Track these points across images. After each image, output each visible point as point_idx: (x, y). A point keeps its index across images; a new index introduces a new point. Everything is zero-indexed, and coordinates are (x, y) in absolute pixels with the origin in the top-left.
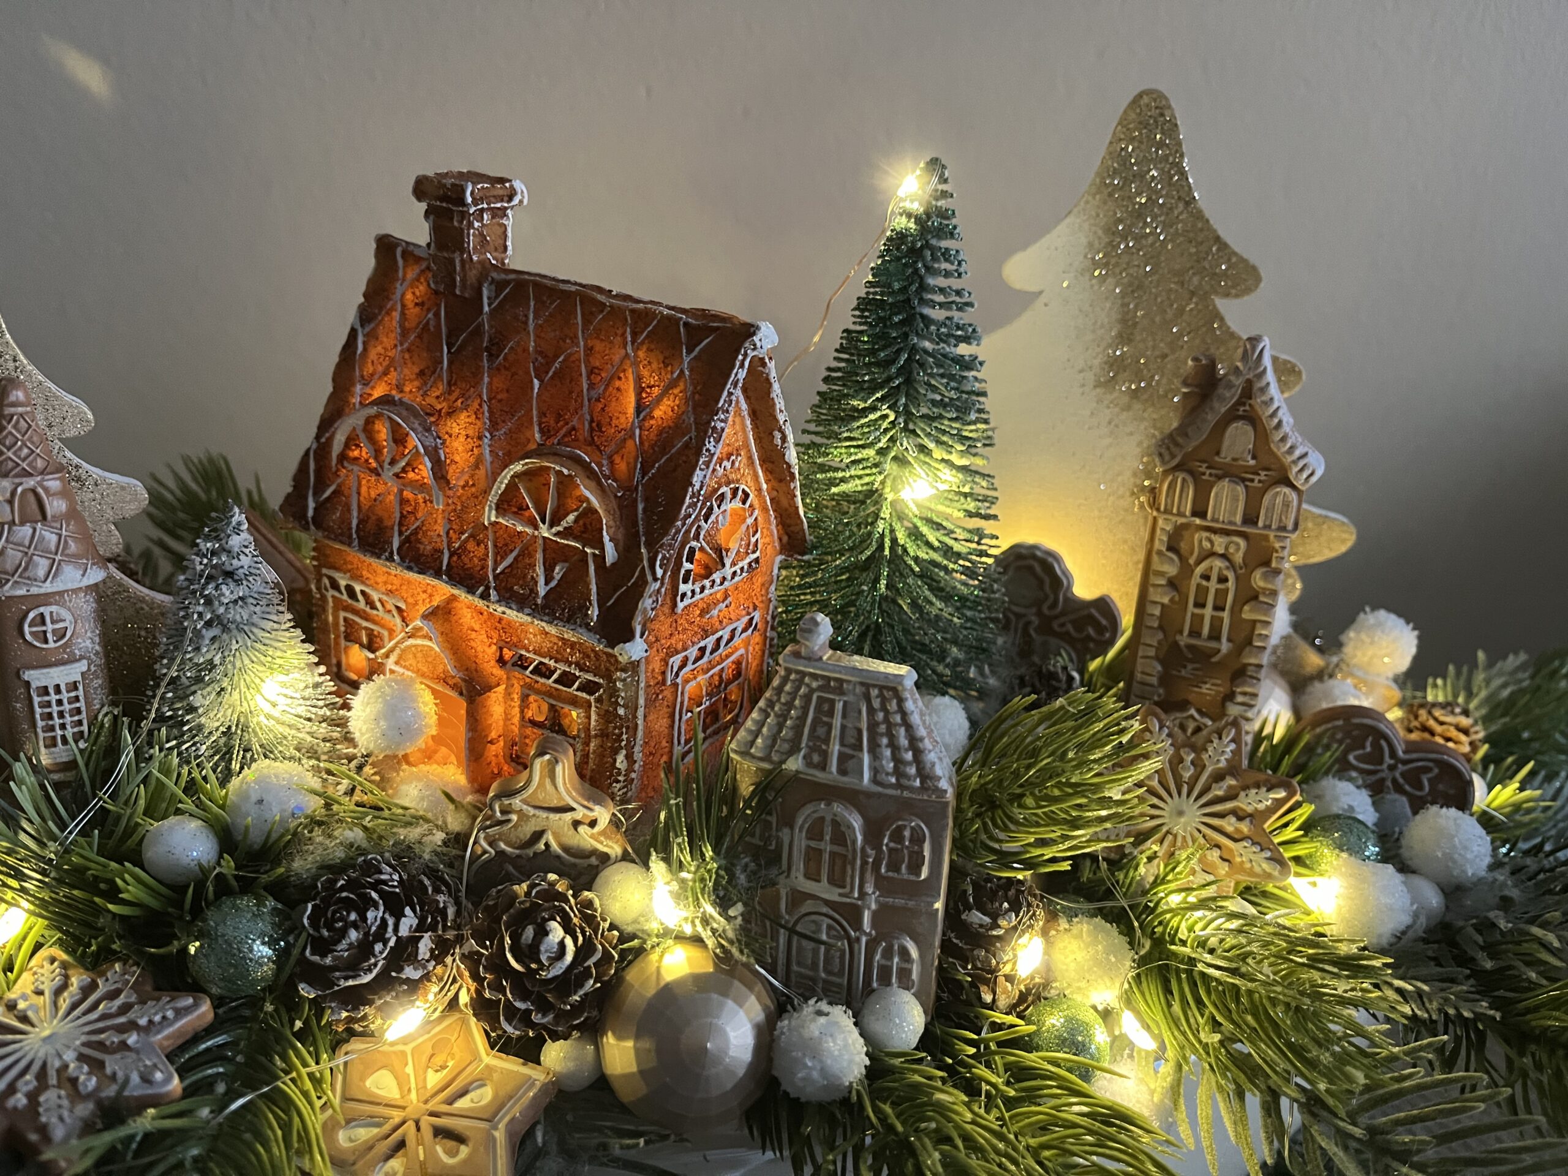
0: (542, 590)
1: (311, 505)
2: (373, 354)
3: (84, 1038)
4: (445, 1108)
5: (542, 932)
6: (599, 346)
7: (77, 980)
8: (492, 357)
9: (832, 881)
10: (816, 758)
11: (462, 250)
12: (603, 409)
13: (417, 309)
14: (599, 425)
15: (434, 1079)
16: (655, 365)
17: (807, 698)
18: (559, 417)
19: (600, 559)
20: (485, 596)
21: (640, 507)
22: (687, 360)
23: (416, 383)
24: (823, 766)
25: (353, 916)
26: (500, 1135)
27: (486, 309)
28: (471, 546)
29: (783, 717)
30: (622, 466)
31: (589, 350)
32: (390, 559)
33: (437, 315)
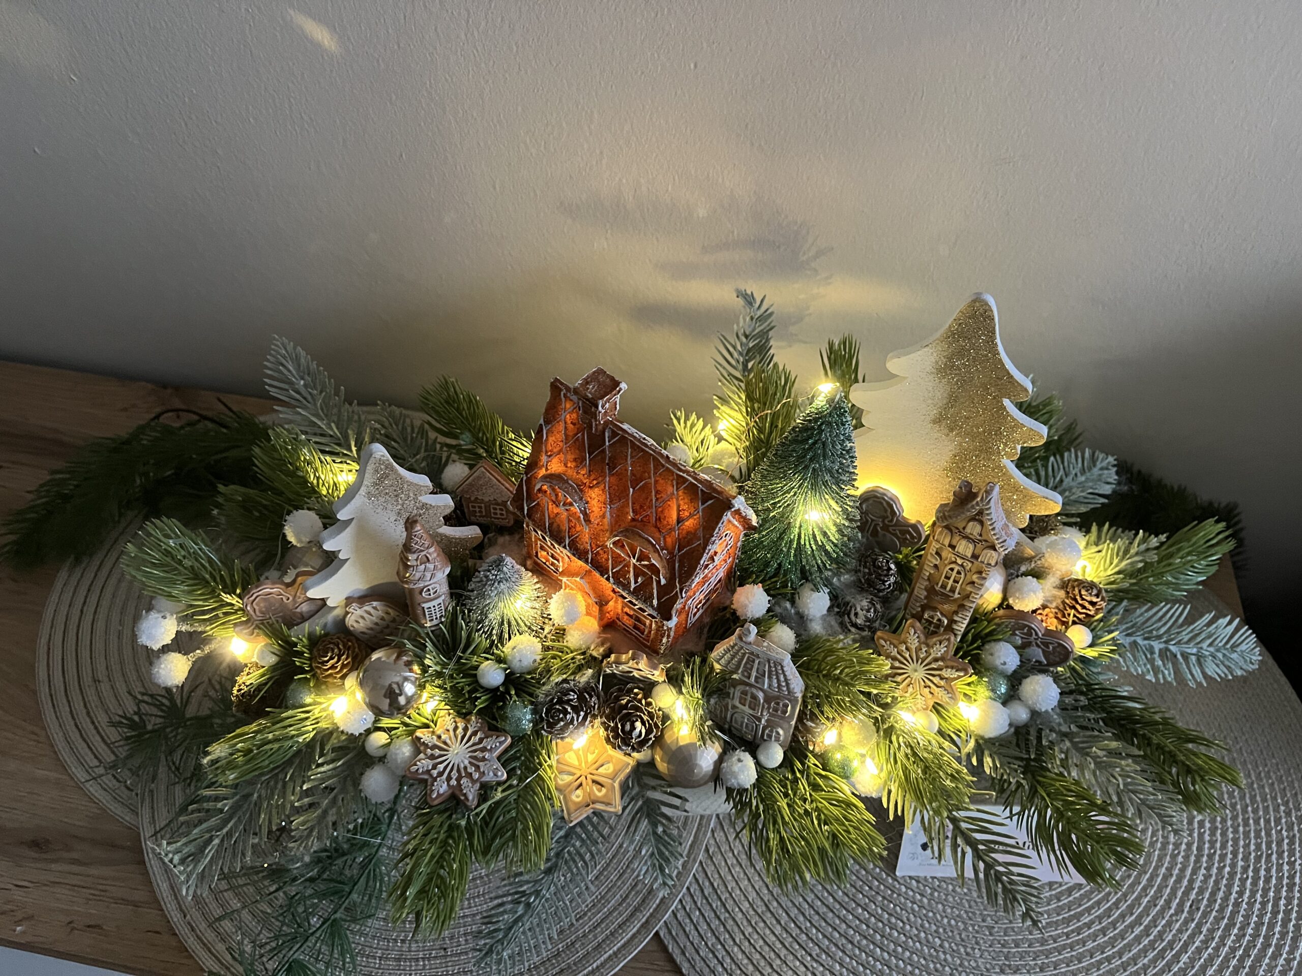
0: (633, 586)
1: (526, 508)
2: (551, 439)
3: (470, 754)
4: (595, 772)
5: (633, 728)
6: (661, 481)
7: (461, 725)
8: (611, 469)
9: (750, 707)
10: (746, 674)
11: (596, 418)
12: (662, 511)
13: (572, 426)
14: (660, 519)
15: (591, 758)
16: (686, 500)
17: (744, 654)
18: (641, 507)
19: (659, 582)
20: (608, 579)
21: (677, 565)
22: (701, 508)
23: (574, 464)
24: (749, 678)
25: (561, 716)
26: (617, 785)
27: (607, 444)
28: (601, 552)
29: (733, 657)
30: (669, 540)
31: (656, 482)
32: (565, 547)
33: (583, 435)
